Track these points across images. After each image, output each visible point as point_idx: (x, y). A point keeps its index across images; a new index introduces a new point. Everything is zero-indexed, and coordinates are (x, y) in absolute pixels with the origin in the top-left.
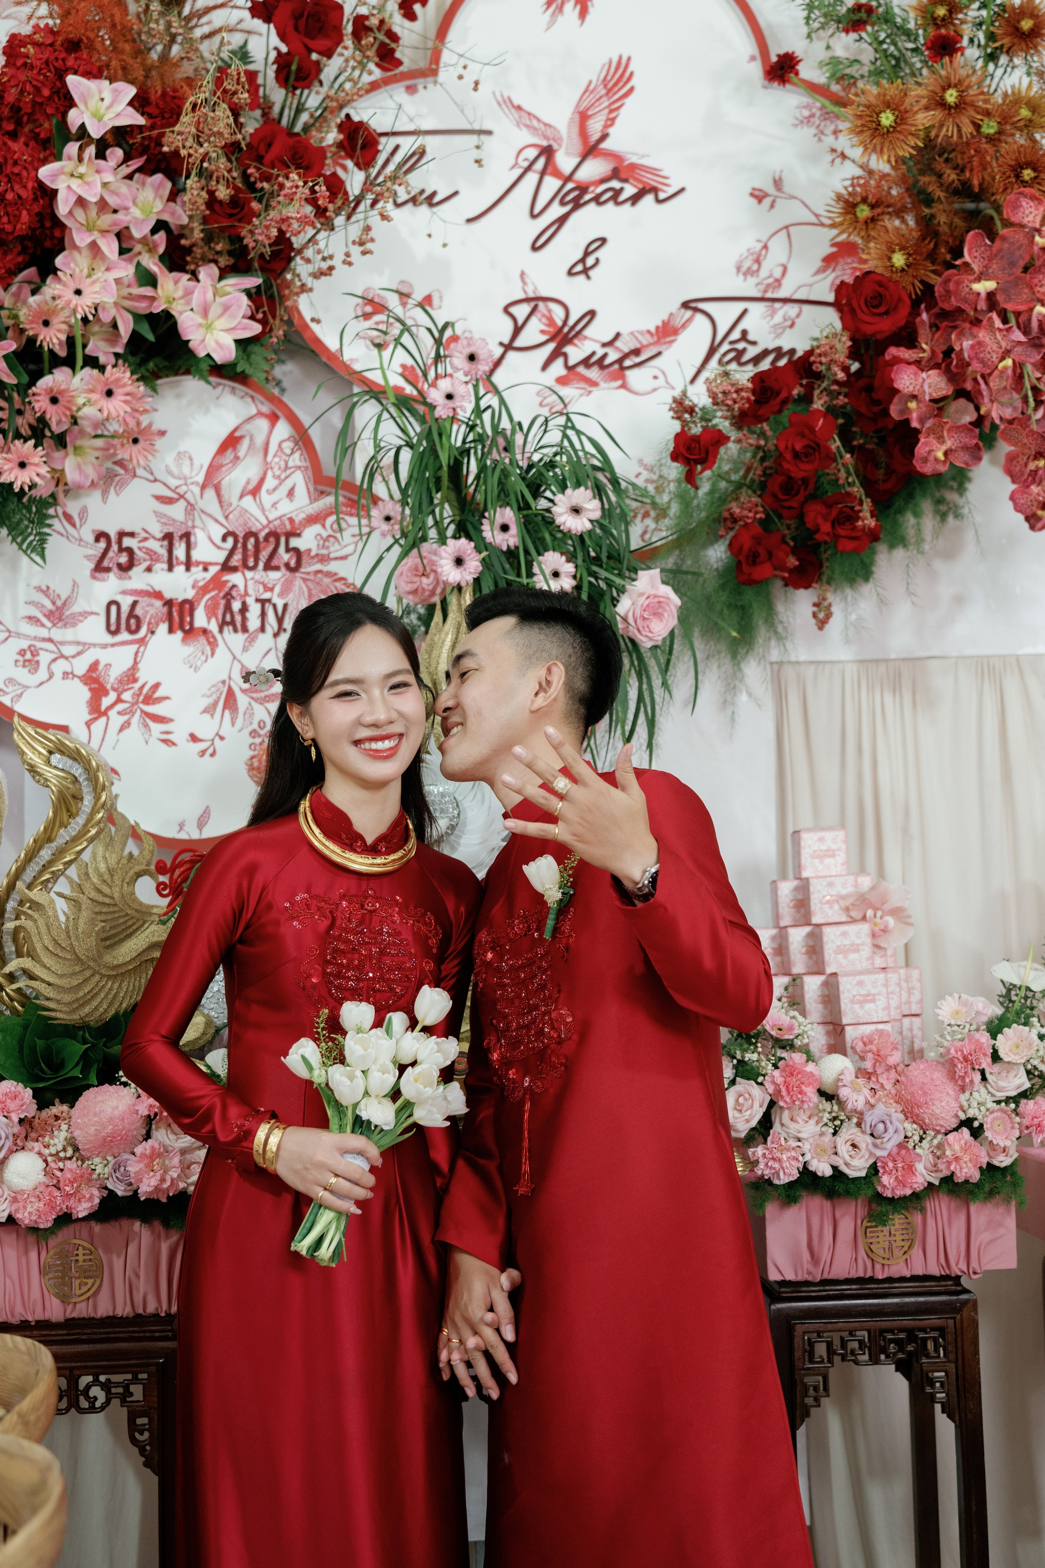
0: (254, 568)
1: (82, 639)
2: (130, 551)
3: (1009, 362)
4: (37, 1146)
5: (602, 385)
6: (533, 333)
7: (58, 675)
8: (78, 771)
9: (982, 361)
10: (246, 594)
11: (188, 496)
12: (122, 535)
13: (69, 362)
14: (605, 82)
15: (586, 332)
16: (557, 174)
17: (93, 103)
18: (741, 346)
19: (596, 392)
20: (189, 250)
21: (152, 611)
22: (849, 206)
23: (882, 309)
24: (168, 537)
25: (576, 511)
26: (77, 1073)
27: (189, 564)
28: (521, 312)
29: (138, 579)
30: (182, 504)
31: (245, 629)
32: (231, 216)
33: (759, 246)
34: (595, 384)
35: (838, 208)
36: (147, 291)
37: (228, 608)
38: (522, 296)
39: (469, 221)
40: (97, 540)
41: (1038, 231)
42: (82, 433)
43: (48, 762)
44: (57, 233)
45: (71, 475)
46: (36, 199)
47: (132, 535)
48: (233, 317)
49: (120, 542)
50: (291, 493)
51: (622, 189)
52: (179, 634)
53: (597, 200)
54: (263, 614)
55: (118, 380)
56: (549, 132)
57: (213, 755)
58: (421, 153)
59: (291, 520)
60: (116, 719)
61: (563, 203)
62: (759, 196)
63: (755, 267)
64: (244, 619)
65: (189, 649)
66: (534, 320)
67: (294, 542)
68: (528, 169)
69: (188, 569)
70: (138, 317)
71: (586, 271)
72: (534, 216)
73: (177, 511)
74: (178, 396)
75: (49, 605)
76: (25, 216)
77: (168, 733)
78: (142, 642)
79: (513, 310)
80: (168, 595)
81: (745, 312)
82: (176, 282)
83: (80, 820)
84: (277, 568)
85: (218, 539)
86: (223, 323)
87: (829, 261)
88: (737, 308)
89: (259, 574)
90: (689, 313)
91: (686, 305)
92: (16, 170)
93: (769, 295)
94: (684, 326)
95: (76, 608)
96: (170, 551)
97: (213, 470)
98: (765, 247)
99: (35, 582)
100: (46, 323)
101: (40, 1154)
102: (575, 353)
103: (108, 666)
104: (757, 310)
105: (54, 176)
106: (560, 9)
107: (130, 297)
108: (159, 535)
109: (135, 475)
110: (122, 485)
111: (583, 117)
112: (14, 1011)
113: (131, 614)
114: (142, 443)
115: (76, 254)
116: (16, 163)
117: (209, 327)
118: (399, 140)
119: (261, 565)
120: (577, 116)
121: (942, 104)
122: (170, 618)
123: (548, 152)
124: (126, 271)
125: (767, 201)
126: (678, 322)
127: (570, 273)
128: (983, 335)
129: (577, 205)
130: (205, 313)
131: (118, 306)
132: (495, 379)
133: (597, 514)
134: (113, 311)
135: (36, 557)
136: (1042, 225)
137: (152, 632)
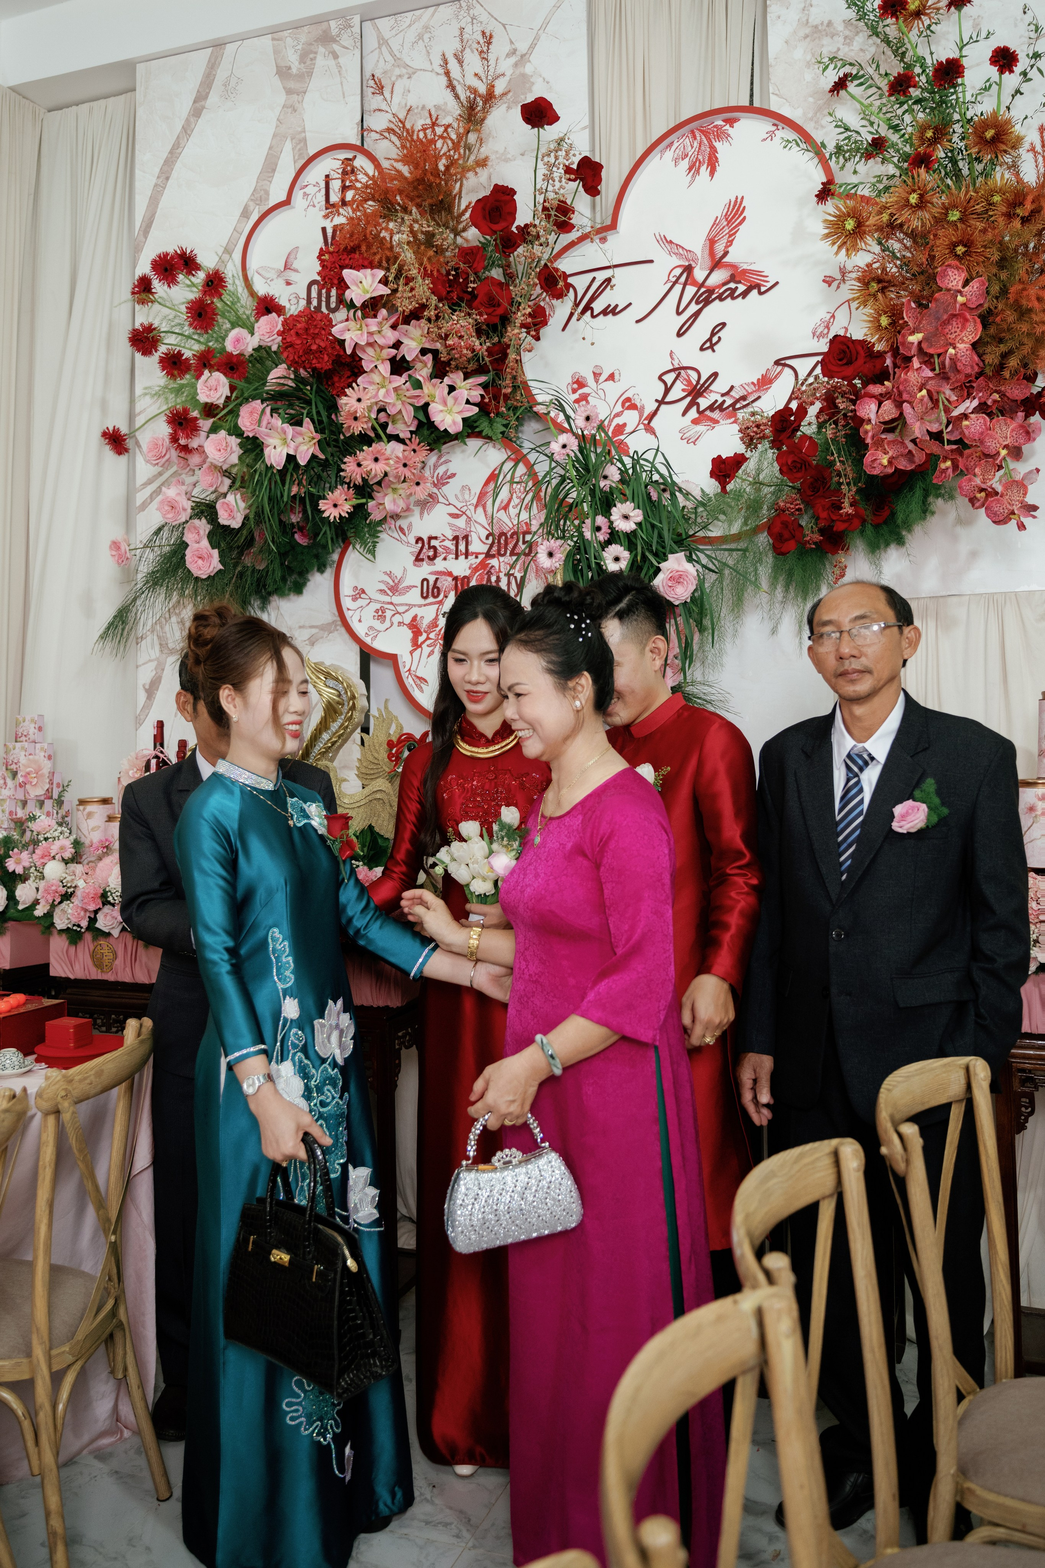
0: (504, 555)
1: (409, 602)
2: (435, 548)
3: (924, 392)
5: (722, 422)
6: (677, 392)
7: (396, 624)
8: (340, 688)
10: (500, 571)
11: (468, 513)
12: (430, 538)
13: (377, 439)
15: (711, 388)
16: (694, 283)
17: (363, 284)
19: (718, 428)
20: (445, 366)
21: (446, 584)
22: (865, 285)
23: (844, 361)
24: (456, 538)
25: (626, 517)
27: (467, 554)
28: (669, 378)
29: (440, 564)
30: (464, 517)
33: (829, 315)
34: (717, 422)
35: (861, 287)
36: (417, 392)
38: (671, 367)
39: (637, 322)
40: (417, 542)
41: (960, 292)
43: (326, 685)
44: (358, 364)
45: (390, 506)
46: (333, 346)
47: (436, 538)
48: (460, 404)
49: (429, 543)
50: (526, 508)
53: (721, 298)
56: (690, 256)
58: (609, 280)
59: (525, 524)
60: (426, 650)
61: (697, 303)
62: (828, 281)
63: (826, 331)
66: (678, 382)
67: (528, 538)
69: (466, 558)
70: (412, 408)
72: (679, 313)
73: (461, 522)
75: (392, 583)
76: (326, 358)
78: (440, 602)
79: (664, 378)
80: (455, 574)
81: (818, 364)
82: (434, 386)
83: (343, 717)
84: (518, 554)
85: (484, 539)
86: (457, 409)
89: (507, 558)
90: (780, 368)
91: (777, 363)
94: (776, 377)
95: (404, 584)
96: (456, 546)
97: (482, 495)
98: (833, 316)
99: (384, 569)
100: (355, 419)
102: (704, 403)
103: (422, 617)
105: (341, 332)
106: (697, 171)
107: (410, 397)
108: (451, 538)
109: (437, 502)
110: (430, 509)
111: (712, 242)
113: (435, 586)
115: (367, 375)
117: (448, 413)
118: (596, 274)
119: (508, 553)
121: (909, 205)
123: (689, 269)
125: (835, 284)
126: (772, 375)
127: (702, 349)
129: (707, 302)
130: (445, 403)
131: (403, 403)
132: (652, 424)
133: (640, 519)
134: (399, 406)
135: (369, 556)
136: (964, 287)
137: (446, 597)
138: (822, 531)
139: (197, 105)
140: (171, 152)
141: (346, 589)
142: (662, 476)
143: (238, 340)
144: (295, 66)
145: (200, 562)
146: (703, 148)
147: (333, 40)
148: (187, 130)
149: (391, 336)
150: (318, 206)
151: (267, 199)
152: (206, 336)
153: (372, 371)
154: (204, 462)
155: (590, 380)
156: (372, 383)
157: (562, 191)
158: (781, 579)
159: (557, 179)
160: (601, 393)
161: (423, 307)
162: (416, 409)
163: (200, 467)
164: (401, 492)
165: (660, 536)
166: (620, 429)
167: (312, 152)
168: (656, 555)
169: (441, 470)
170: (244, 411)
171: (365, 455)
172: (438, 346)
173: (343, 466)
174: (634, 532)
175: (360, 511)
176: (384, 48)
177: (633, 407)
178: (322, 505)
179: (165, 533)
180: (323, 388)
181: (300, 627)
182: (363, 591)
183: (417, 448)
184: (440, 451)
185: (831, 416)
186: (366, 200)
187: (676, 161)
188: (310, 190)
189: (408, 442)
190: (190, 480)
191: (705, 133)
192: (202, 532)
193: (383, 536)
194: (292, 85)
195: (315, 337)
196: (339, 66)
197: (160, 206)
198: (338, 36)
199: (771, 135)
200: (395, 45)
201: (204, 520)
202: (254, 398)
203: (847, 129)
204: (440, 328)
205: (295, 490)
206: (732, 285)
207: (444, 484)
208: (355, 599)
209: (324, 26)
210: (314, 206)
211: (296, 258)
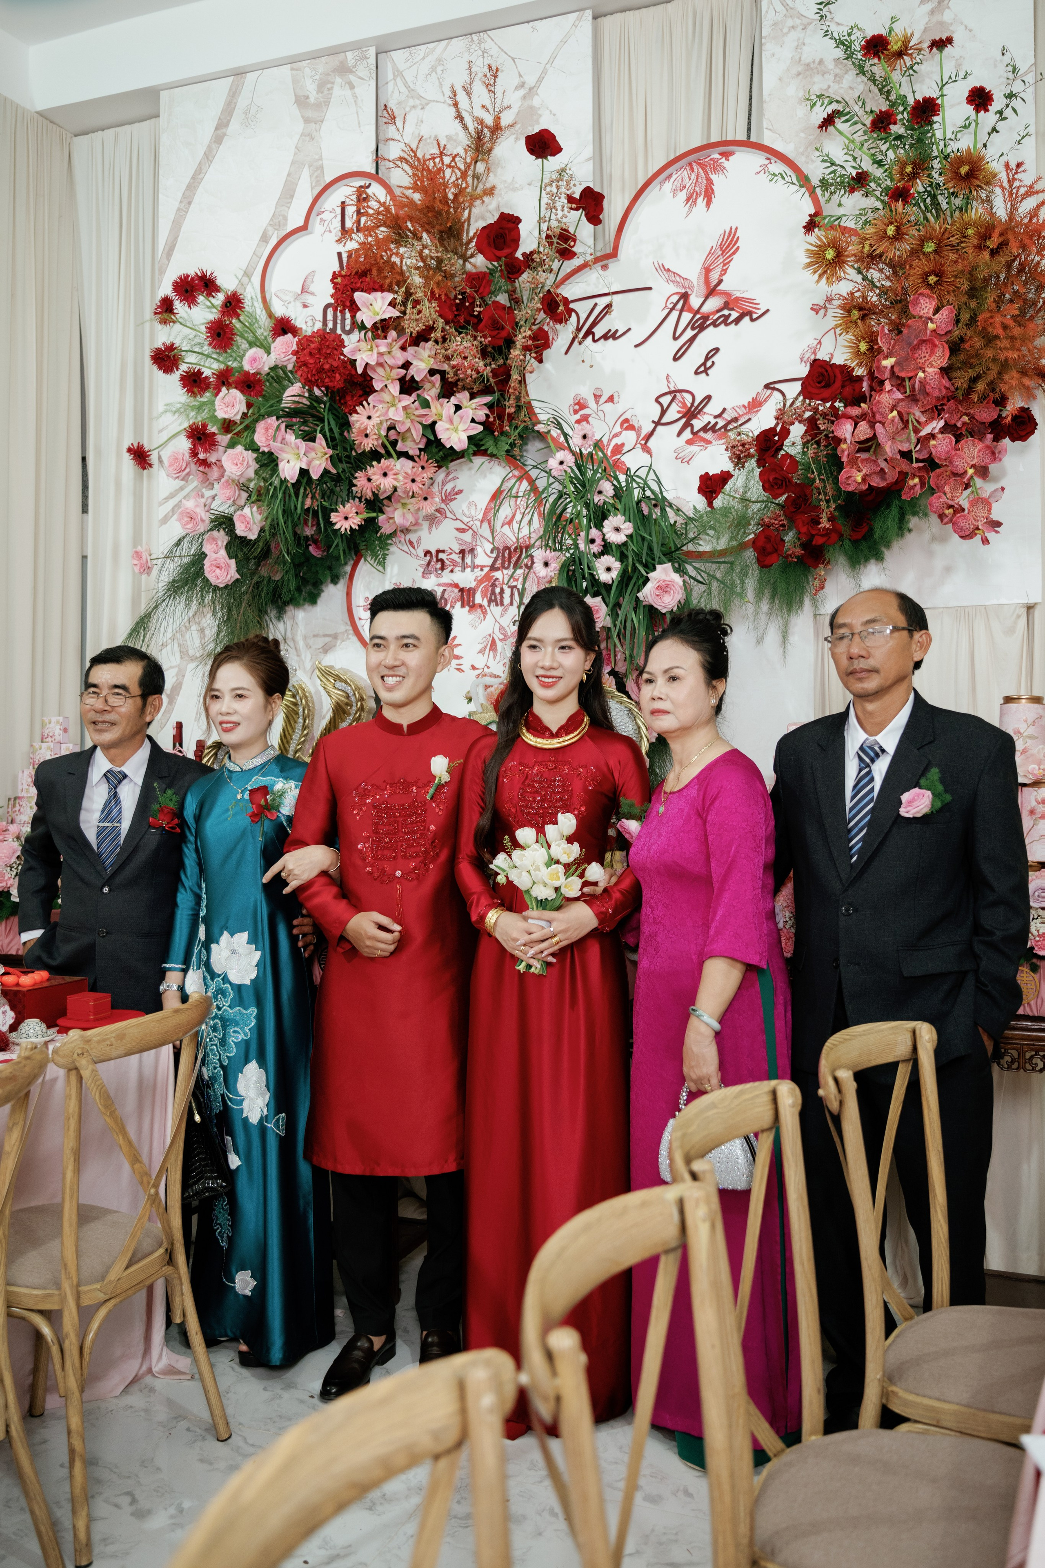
0: (507, 568)
2: (442, 561)
3: (895, 413)
5: (715, 442)
6: (673, 413)
8: (349, 690)
10: (503, 583)
11: (473, 527)
12: (438, 552)
13: (387, 456)
15: (705, 410)
16: (690, 310)
19: (709, 448)
20: (452, 386)
21: (453, 595)
23: (824, 384)
24: (462, 552)
25: (617, 530)
27: (473, 567)
28: (665, 401)
29: (447, 577)
30: (470, 532)
31: (502, 604)
33: (815, 343)
34: (710, 442)
37: (493, 592)
38: (667, 390)
39: (636, 346)
40: (425, 555)
41: (931, 319)
45: (398, 520)
47: (443, 551)
48: (465, 423)
49: (437, 556)
50: (529, 523)
51: (730, 315)
52: (467, 608)
53: (715, 324)
54: (512, 595)
56: (686, 284)
58: (609, 306)
59: (528, 539)
61: (693, 329)
62: (816, 309)
63: (813, 356)
64: (502, 598)
65: (472, 617)
66: (674, 405)
67: (530, 551)
68: (672, 308)
69: (472, 570)
70: (420, 426)
71: (706, 371)
72: (675, 338)
73: (467, 537)
74: (470, 469)
76: (338, 376)
77: (460, 665)
79: (661, 400)
80: (461, 586)
82: (442, 405)
84: (521, 568)
85: (488, 552)
86: (462, 427)
89: (510, 571)
90: (769, 391)
91: (767, 386)
94: (765, 400)
96: (463, 559)
97: (488, 511)
98: (820, 343)
100: (367, 436)
102: (697, 424)
105: (350, 353)
106: (695, 202)
107: (419, 415)
108: (458, 551)
109: (446, 517)
110: (439, 522)
111: (707, 271)
117: (454, 430)
118: (597, 300)
119: (512, 566)
122: (462, 599)
123: (685, 296)
125: (822, 312)
126: (762, 398)
127: (697, 373)
128: (881, 396)
129: (702, 328)
130: (451, 422)
131: (412, 421)
132: (649, 444)
133: (630, 531)
134: (408, 424)
135: (380, 568)
136: (934, 315)
138: (804, 546)
139: (219, 132)
140: (193, 178)
141: (360, 598)
142: (653, 492)
143: (254, 360)
144: (313, 96)
145: (218, 571)
146: (700, 180)
147: (350, 71)
148: (209, 156)
149: (400, 357)
150: (334, 231)
151: (285, 225)
152: (224, 355)
153: (382, 390)
154: (223, 476)
155: (591, 402)
156: (382, 402)
157: (564, 220)
158: (767, 592)
159: (559, 208)
160: (601, 413)
161: (431, 329)
162: (425, 427)
163: (218, 480)
164: (410, 507)
165: (650, 549)
166: (618, 449)
167: (328, 179)
168: (646, 566)
169: (449, 487)
170: (260, 427)
171: (374, 470)
172: (446, 367)
173: (355, 481)
174: (625, 544)
175: (370, 525)
176: (399, 80)
177: (631, 427)
178: (334, 517)
179: (185, 544)
180: (336, 406)
183: (425, 465)
184: (447, 468)
185: (814, 437)
186: (379, 226)
187: (674, 192)
188: (326, 216)
189: (416, 459)
190: (208, 493)
191: (702, 166)
192: (220, 543)
193: (393, 549)
194: (309, 114)
195: (327, 356)
196: (355, 96)
197: (182, 230)
198: (354, 67)
199: (764, 169)
200: (409, 76)
201: (222, 532)
202: (270, 415)
203: (833, 164)
204: (446, 350)
205: (308, 502)
206: (726, 312)
207: (451, 500)
209: (341, 56)
210: (330, 232)
211: (312, 282)
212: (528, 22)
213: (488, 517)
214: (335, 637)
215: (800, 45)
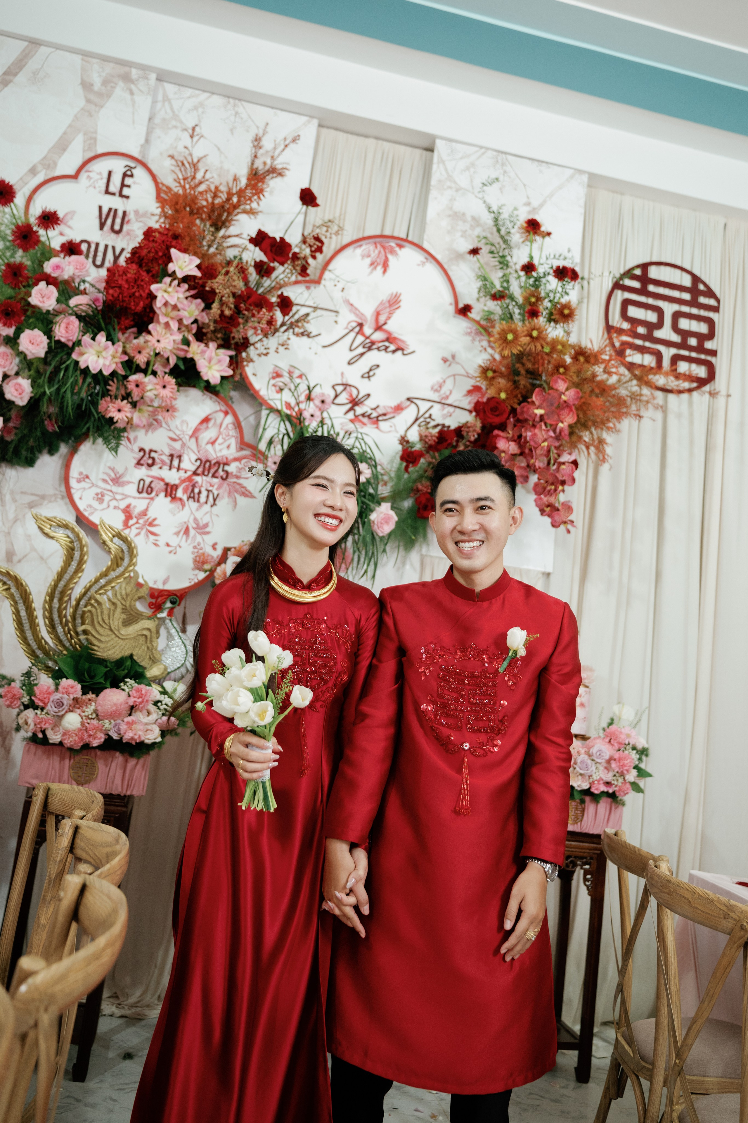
0: (207, 476)
1: (126, 493)
2: (153, 459)
3: (546, 444)
4: (79, 711)
5: (369, 425)
6: (343, 398)
7: (112, 506)
8: (125, 548)
9: (535, 442)
10: (202, 486)
11: (184, 440)
12: (151, 451)
13: (145, 372)
14: (389, 301)
15: (365, 403)
16: (363, 335)
17: (180, 263)
18: (428, 420)
19: (365, 428)
20: (205, 334)
21: (159, 486)
22: (484, 371)
24: (172, 456)
26: (102, 681)
27: (178, 469)
28: (339, 389)
29: (155, 471)
30: (180, 443)
31: (198, 501)
32: (228, 323)
33: (441, 381)
34: (364, 424)
35: (479, 370)
36: (185, 347)
37: (193, 491)
38: (340, 382)
39: (324, 347)
40: (140, 451)
41: (564, 394)
42: (144, 403)
43: (112, 541)
44: (151, 315)
45: (136, 420)
46: (147, 298)
47: (156, 452)
48: (222, 365)
49: (149, 454)
50: (228, 447)
51: (389, 346)
52: (169, 499)
53: (378, 349)
54: (208, 497)
55: (169, 382)
56: (362, 317)
57: (175, 553)
58: (308, 315)
59: (227, 458)
60: (136, 529)
61: (364, 347)
62: (445, 360)
63: (439, 389)
64: (199, 497)
65: (172, 506)
66: (344, 393)
67: (227, 468)
68: (352, 330)
69: (178, 471)
70: (178, 358)
71: (369, 377)
73: (177, 445)
74: (187, 396)
75: (113, 475)
76: (140, 304)
77: (156, 541)
78: (152, 499)
79: (337, 388)
80: (167, 480)
81: (432, 407)
83: (121, 569)
84: (217, 477)
85: (193, 460)
86: (217, 367)
87: (470, 392)
88: (428, 404)
89: (209, 478)
90: (408, 403)
91: (408, 399)
92: (142, 283)
93: (443, 401)
94: (406, 408)
95: (125, 479)
96: (171, 461)
97: (196, 431)
98: (444, 382)
99: (109, 464)
100: (140, 352)
101: (80, 715)
102: (359, 410)
103: (135, 507)
104: (437, 407)
105: (157, 290)
106: (375, 268)
107: (179, 349)
108: (168, 454)
109: (161, 426)
110: (155, 429)
111: (378, 314)
112: (75, 648)
113: (149, 486)
114: (170, 412)
115: (158, 325)
116: (142, 280)
117: (210, 368)
118: (300, 308)
119: (210, 475)
120: (375, 314)
121: (531, 336)
122: (166, 490)
123: (361, 325)
124: (179, 337)
125: (448, 363)
126: (404, 406)
127: (362, 377)
128: (537, 431)
129: (370, 349)
130: (209, 361)
136: (566, 392)
137: (157, 495)
141: (74, 472)
143: (56, 267)
144: (97, 85)
146: (381, 255)
147: (132, 81)
150: (98, 189)
151: (55, 169)
155: (284, 375)
162: (183, 359)
170: (63, 322)
176: (167, 104)
181: (22, 493)
182: (87, 477)
187: (363, 257)
188: (93, 175)
191: (384, 247)
194: (92, 97)
196: (134, 102)
198: (137, 80)
199: (423, 264)
206: (387, 344)
208: (79, 481)
209: (127, 69)
210: (95, 187)
211: (72, 218)
212: (272, 108)
213: (195, 434)
214: (43, 497)
215: (452, 200)
